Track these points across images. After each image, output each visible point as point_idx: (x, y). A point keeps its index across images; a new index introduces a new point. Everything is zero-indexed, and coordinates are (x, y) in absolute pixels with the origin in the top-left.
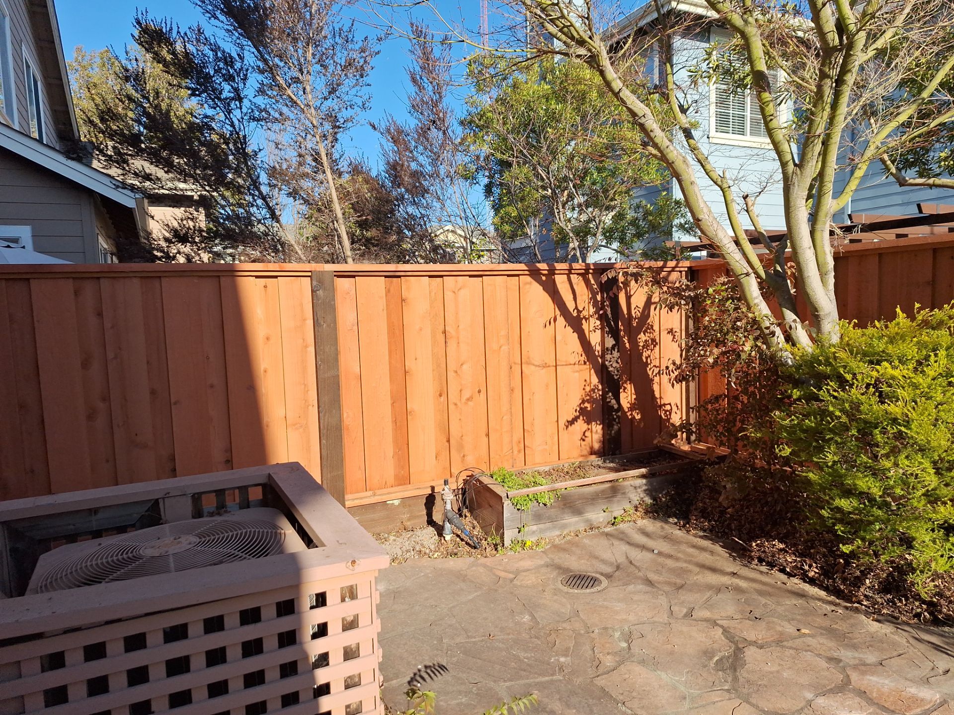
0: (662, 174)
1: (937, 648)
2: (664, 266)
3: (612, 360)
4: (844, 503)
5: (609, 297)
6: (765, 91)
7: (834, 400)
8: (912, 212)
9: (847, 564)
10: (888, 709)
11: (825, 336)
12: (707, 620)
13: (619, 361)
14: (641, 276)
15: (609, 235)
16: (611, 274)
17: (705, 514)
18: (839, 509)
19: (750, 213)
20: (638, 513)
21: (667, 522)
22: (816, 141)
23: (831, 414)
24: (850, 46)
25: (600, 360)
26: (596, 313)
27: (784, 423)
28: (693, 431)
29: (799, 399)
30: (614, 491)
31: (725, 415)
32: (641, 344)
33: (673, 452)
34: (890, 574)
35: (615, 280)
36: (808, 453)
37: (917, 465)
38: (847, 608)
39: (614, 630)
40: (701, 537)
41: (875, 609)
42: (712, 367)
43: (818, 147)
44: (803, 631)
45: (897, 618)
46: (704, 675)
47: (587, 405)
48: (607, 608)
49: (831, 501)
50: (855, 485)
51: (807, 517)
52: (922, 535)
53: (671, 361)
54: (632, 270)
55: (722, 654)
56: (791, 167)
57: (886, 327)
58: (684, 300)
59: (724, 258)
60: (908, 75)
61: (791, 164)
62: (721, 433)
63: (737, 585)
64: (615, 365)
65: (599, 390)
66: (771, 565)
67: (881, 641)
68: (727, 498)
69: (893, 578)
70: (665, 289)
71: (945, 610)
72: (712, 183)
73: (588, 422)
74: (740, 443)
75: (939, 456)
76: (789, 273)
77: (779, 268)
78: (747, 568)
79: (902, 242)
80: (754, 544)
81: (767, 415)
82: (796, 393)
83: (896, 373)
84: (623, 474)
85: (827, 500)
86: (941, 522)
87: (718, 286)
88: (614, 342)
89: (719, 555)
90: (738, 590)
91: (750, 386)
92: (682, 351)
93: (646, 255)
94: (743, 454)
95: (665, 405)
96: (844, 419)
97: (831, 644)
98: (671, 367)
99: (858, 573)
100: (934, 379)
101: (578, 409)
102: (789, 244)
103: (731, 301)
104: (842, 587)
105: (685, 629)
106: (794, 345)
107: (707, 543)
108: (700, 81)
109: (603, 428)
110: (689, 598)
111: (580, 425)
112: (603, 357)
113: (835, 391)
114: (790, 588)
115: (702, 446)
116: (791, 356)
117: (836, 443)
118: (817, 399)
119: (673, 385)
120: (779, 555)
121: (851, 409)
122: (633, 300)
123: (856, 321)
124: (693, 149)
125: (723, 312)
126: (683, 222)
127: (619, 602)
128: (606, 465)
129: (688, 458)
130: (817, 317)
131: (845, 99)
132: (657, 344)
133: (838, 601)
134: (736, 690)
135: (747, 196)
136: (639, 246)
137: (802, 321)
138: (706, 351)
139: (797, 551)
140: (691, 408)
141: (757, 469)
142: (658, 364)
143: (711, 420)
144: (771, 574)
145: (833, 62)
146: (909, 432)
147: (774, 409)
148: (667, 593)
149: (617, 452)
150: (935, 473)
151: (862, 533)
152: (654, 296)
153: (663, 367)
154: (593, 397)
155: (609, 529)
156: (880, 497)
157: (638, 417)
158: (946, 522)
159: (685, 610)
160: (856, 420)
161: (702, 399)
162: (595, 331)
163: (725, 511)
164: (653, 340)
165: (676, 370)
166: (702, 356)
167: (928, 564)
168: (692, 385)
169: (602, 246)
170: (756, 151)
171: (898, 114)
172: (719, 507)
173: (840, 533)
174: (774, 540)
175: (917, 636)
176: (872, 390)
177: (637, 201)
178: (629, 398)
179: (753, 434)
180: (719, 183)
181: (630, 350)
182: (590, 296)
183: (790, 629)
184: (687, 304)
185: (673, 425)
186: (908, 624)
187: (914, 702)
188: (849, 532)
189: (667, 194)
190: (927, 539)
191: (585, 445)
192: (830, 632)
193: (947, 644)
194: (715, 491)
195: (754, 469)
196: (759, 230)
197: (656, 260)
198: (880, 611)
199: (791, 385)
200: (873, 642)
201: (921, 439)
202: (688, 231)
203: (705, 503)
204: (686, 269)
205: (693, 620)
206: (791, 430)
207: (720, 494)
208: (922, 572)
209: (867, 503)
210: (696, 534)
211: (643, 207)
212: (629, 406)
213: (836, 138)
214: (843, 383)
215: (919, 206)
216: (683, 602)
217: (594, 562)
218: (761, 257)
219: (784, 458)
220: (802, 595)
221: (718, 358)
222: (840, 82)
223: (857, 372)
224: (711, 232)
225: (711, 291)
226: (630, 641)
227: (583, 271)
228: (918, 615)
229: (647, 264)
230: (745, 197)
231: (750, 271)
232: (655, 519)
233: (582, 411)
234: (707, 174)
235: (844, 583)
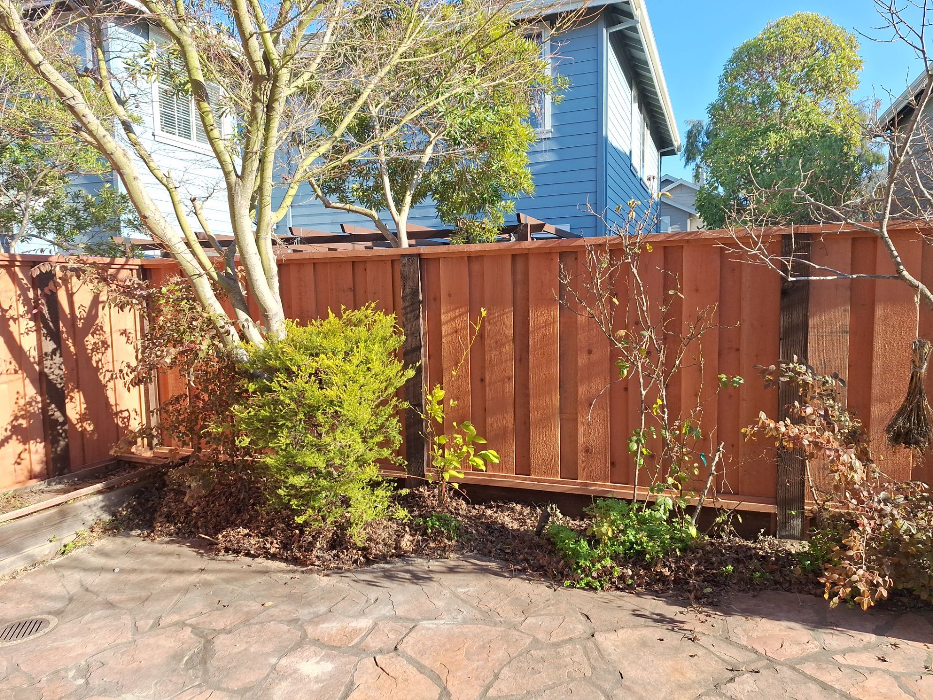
0: (103, 163)
1: (369, 583)
2: (112, 263)
3: (54, 366)
4: (297, 480)
5: (44, 295)
6: (204, 101)
7: (284, 390)
8: (338, 231)
9: (302, 532)
10: (336, 647)
11: (273, 335)
12: (175, 624)
13: (63, 367)
14: (84, 271)
15: (41, 224)
16: (45, 268)
17: (170, 518)
18: (293, 486)
19: (199, 216)
20: (95, 534)
21: (129, 536)
22: (254, 157)
23: (282, 403)
24: (276, 79)
25: (37, 368)
26: (28, 312)
27: (242, 415)
28: (153, 436)
29: (254, 392)
30: (63, 514)
31: (186, 415)
32: (90, 347)
33: (133, 460)
34: (335, 533)
35: (50, 275)
36: (265, 440)
37: (349, 437)
38: (303, 572)
39: (67, 670)
40: (167, 543)
41: (324, 566)
42: (171, 367)
43: (256, 164)
44: (267, 604)
45: (340, 569)
46: (174, 679)
47: (21, 421)
48: (57, 648)
49: (286, 480)
50: (304, 462)
51: (268, 500)
52: (356, 493)
53: (125, 364)
54: (71, 264)
55: (192, 652)
56: (233, 177)
57: (321, 325)
58: (136, 299)
59: (175, 258)
60: (324, 115)
61: (233, 174)
62: (184, 433)
63: (205, 580)
64: (57, 372)
65: (37, 403)
66: (237, 552)
67: (330, 592)
68: (192, 497)
69: (337, 536)
70: (114, 287)
71: (373, 551)
72: (158, 182)
73: (25, 441)
74: (203, 441)
75: (364, 427)
76: (240, 276)
77: (229, 271)
78: (214, 561)
79: (332, 254)
80: (220, 536)
81: (227, 409)
82: (252, 387)
83: (330, 363)
84: (73, 494)
85: (283, 480)
86: (368, 480)
87: (170, 286)
88: (55, 346)
89: (186, 556)
90: (207, 584)
91: (210, 383)
92: (137, 352)
93: (89, 250)
94: (206, 451)
95: (121, 412)
96: (293, 406)
97: (291, 608)
98: (125, 370)
99: (311, 539)
100: (357, 366)
101: (9, 427)
102: (237, 249)
103: (186, 301)
104: (298, 555)
105: (152, 641)
106: (247, 342)
107: (174, 547)
108: (138, 75)
109: (45, 447)
110: (154, 608)
111: (14, 446)
112: (40, 363)
113: (284, 382)
114: (254, 569)
115: (165, 450)
116: (246, 353)
117: (288, 427)
118: (270, 390)
119: (129, 390)
120: (244, 540)
121: (298, 396)
122: (76, 298)
123: (298, 320)
124: (134, 144)
125: (179, 312)
126: (131, 218)
127: (73, 637)
128: (51, 488)
129: (150, 465)
130: (267, 316)
131: (275, 124)
132: (108, 346)
133: (295, 568)
134: (207, 682)
135: (195, 199)
136: (81, 240)
137: (255, 321)
138: (163, 351)
139: (260, 532)
140: (151, 412)
141: (221, 463)
142: (111, 368)
143: (172, 421)
144: (238, 560)
145: (263, 89)
146: (342, 410)
147: (233, 404)
148: (130, 611)
149: (66, 471)
150: (363, 442)
151: (312, 503)
152: (101, 294)
153: (117, 371)
154: (29, 412)
155: (59, 560)
156: (325, 468)
157: (90, 428)
158: (371, 480)
159: (151, 622)
160: (303, 405)
161: (163, 401)
162: (28, 334)
163: (190, 510)
164: (104, 343)
165: (131, 373)
166: (159, 357)
167: (361, 517)
168: (152, 387)
169: (33, 236)
170: (199, 157)
171: (319, 146)
172: (185, 508)
173: (295, 507)
174: (239, 527)
175: (355, 579)
176: (313, 378)
177: (76, 189)
178: (78, 409)
179: (214, 428)
180: (165, 183)
181: (75, 354)
182: (19, 292)
183: (255, 606)
184: (140, 303)
185: (131, 432)
186: (349, 571)
187: (354, 634)
188: (302, 504)
189: (112, 186)
190: (359, 496)
191: (21, 469)
192: (291, 598)
193: (376, 577)
194: (180, 493)
195: (217, 464)
196: (208, 233)
197: (102, 256)
198: (328, 565)
199: (247, 380)
200: (326, 594)
201: (350, 415)
202: (137, 228)
203: (170, 507)
204: (137, 267)
205: (161, 628)
206: (249, 422)
207: (184, 494)
208: (357, 524)
209: (315, 476)
210: (162, 540)
211: (83, 197)
212: (78, 417)
213: (270, 158)
214: (290, 374)
215: (342, 226)
216: (150, 614)
217: (39, 602)
218: (211, 259)
219: (244, 448)
220: (265, 572)
221: (176, 358)
222: (269, 108)
223: (300, 364)
224: (158, 229)
225: (164, 290)
226: (88, 676)
227: (7, 263)
228: (356, 561)
229: (91, 259)
230: (193, 200)
231: (203, 272)
232: (114, 535)
233: (16, 430)
234: (151, 171)
235: (300, 551)
